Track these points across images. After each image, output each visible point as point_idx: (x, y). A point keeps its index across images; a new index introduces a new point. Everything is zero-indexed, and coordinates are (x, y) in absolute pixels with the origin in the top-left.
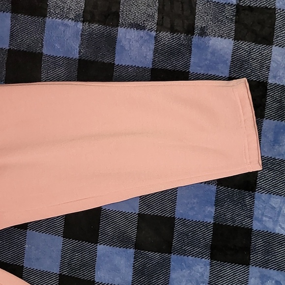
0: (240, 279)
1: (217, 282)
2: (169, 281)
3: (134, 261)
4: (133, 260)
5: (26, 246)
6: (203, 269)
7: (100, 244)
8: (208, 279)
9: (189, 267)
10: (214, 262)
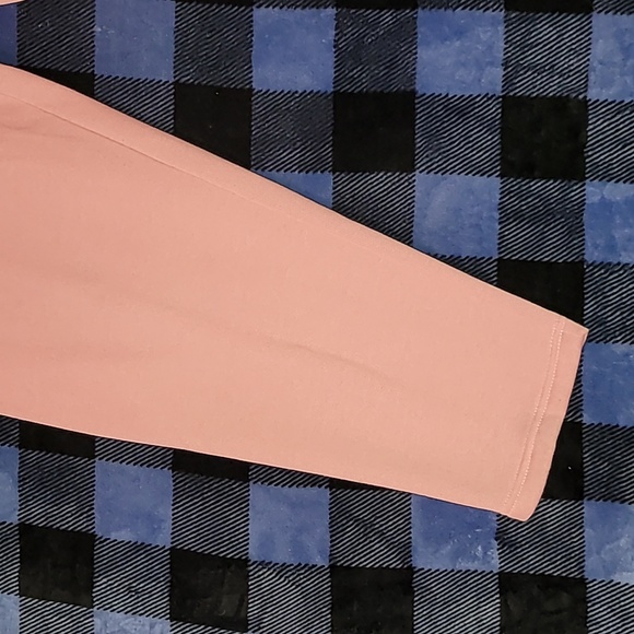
0: (574, 47)
1: (522, 59)
2: (414, 69)
3: (337, 35)
4: (334, 33)
5: (97, 29)
6: (489, 34)
7: (258, 7)
8: (501, 56)
9: (460, 33)
10: (513, 15)
